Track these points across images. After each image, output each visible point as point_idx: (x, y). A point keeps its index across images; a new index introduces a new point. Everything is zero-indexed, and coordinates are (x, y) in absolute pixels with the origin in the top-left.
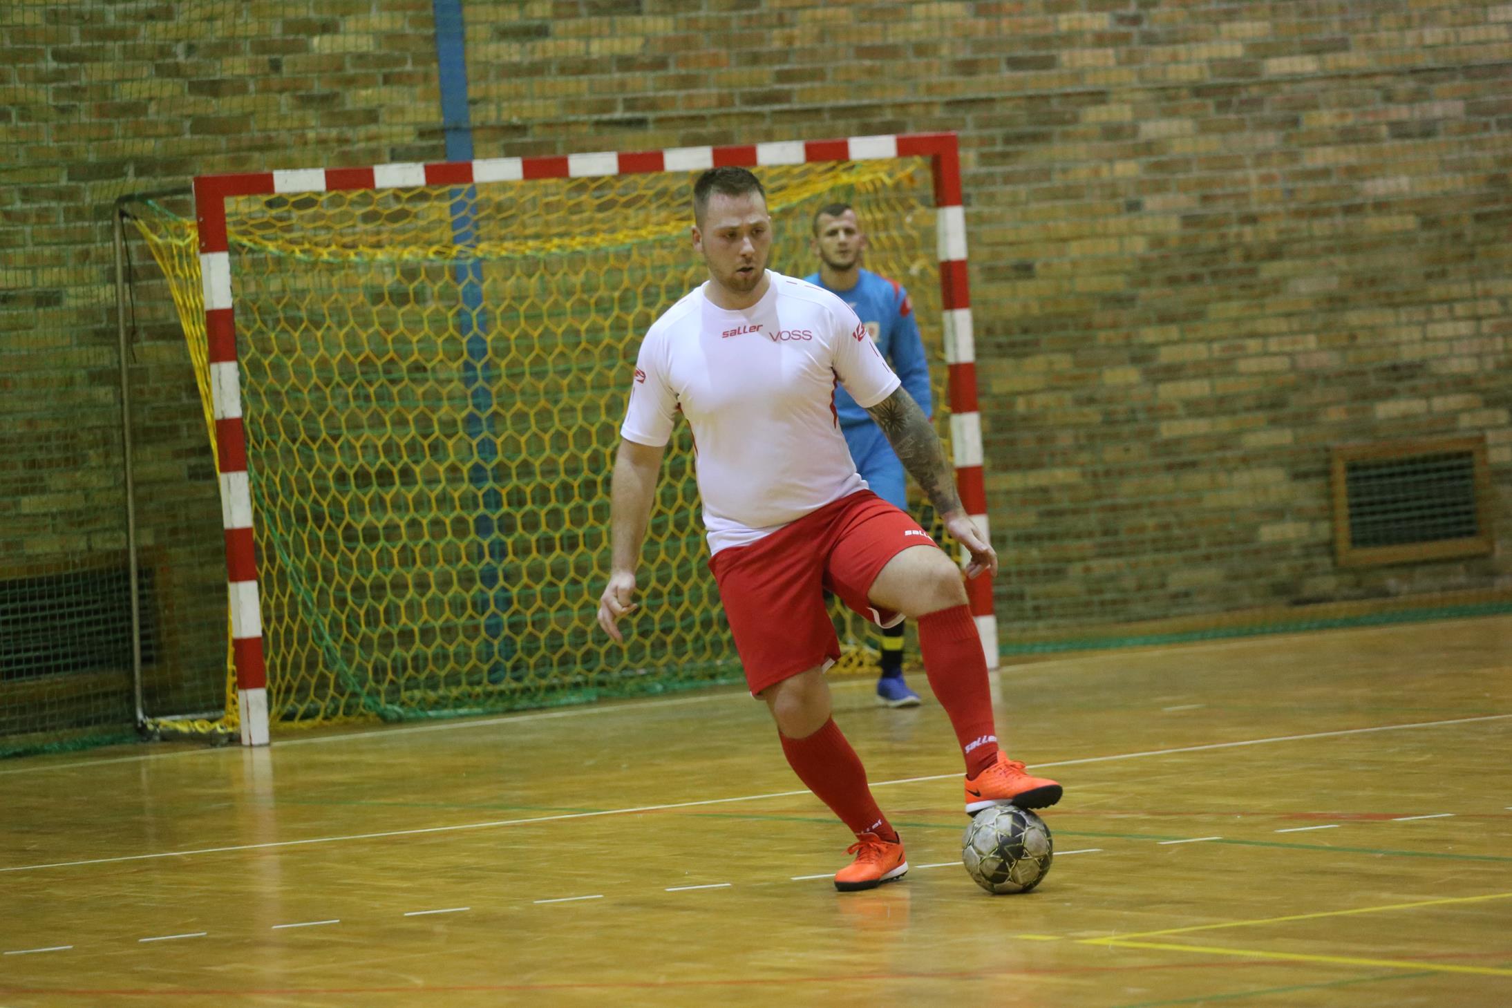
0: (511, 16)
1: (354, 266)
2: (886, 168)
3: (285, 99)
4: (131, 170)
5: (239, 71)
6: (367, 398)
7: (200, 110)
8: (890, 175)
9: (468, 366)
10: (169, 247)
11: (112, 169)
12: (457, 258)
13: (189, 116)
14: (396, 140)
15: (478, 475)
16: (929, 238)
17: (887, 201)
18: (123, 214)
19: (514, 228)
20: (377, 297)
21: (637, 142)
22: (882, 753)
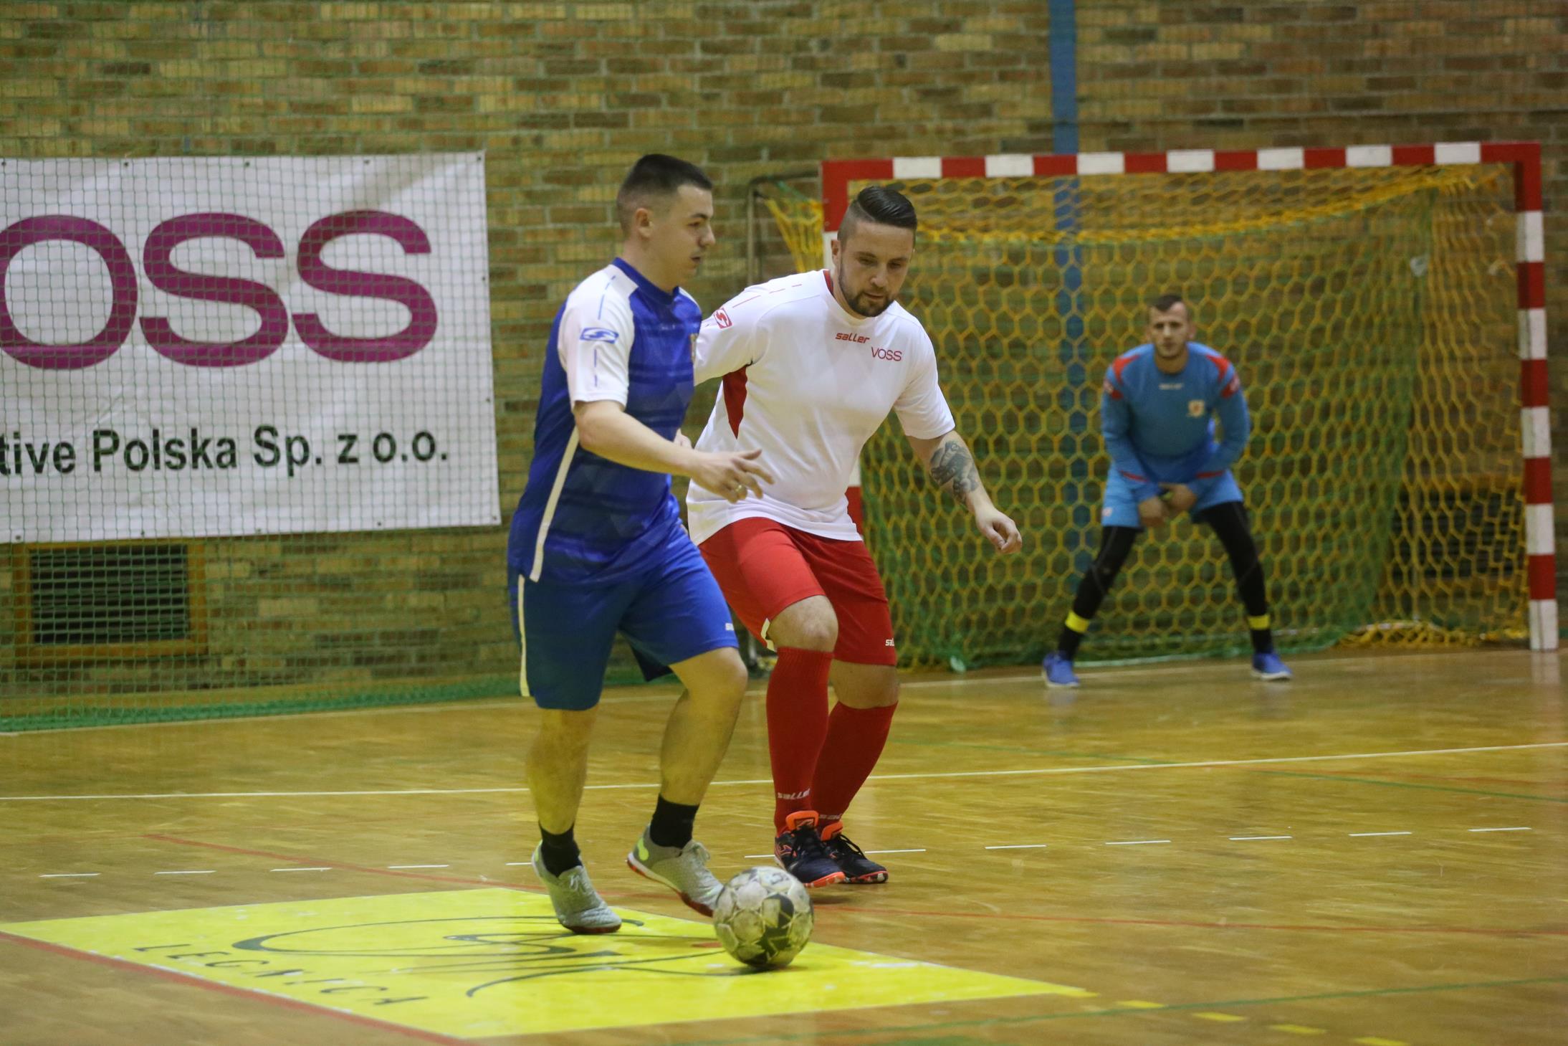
0: (1120, 20)
1: (963, 248)
2: (1470, 172)
3: (906, 92)
4: (765, 153)
5: (865, 65)
6: (969, 371)
7: (828, 101)
8: (1472, 180)
9: (1064, 344)
10: (796, 226)
11: (748, 153)
12: (1060, 244)
13: (819, 106)
14: (1005, 134)
15: (1068, 447)
16: (1509, 240)
17: (1469, 204)
18: (756, 194)
19: (1113, 217)
20: (982, 277)
21: (1233, 141)
22: (1440, 723)
